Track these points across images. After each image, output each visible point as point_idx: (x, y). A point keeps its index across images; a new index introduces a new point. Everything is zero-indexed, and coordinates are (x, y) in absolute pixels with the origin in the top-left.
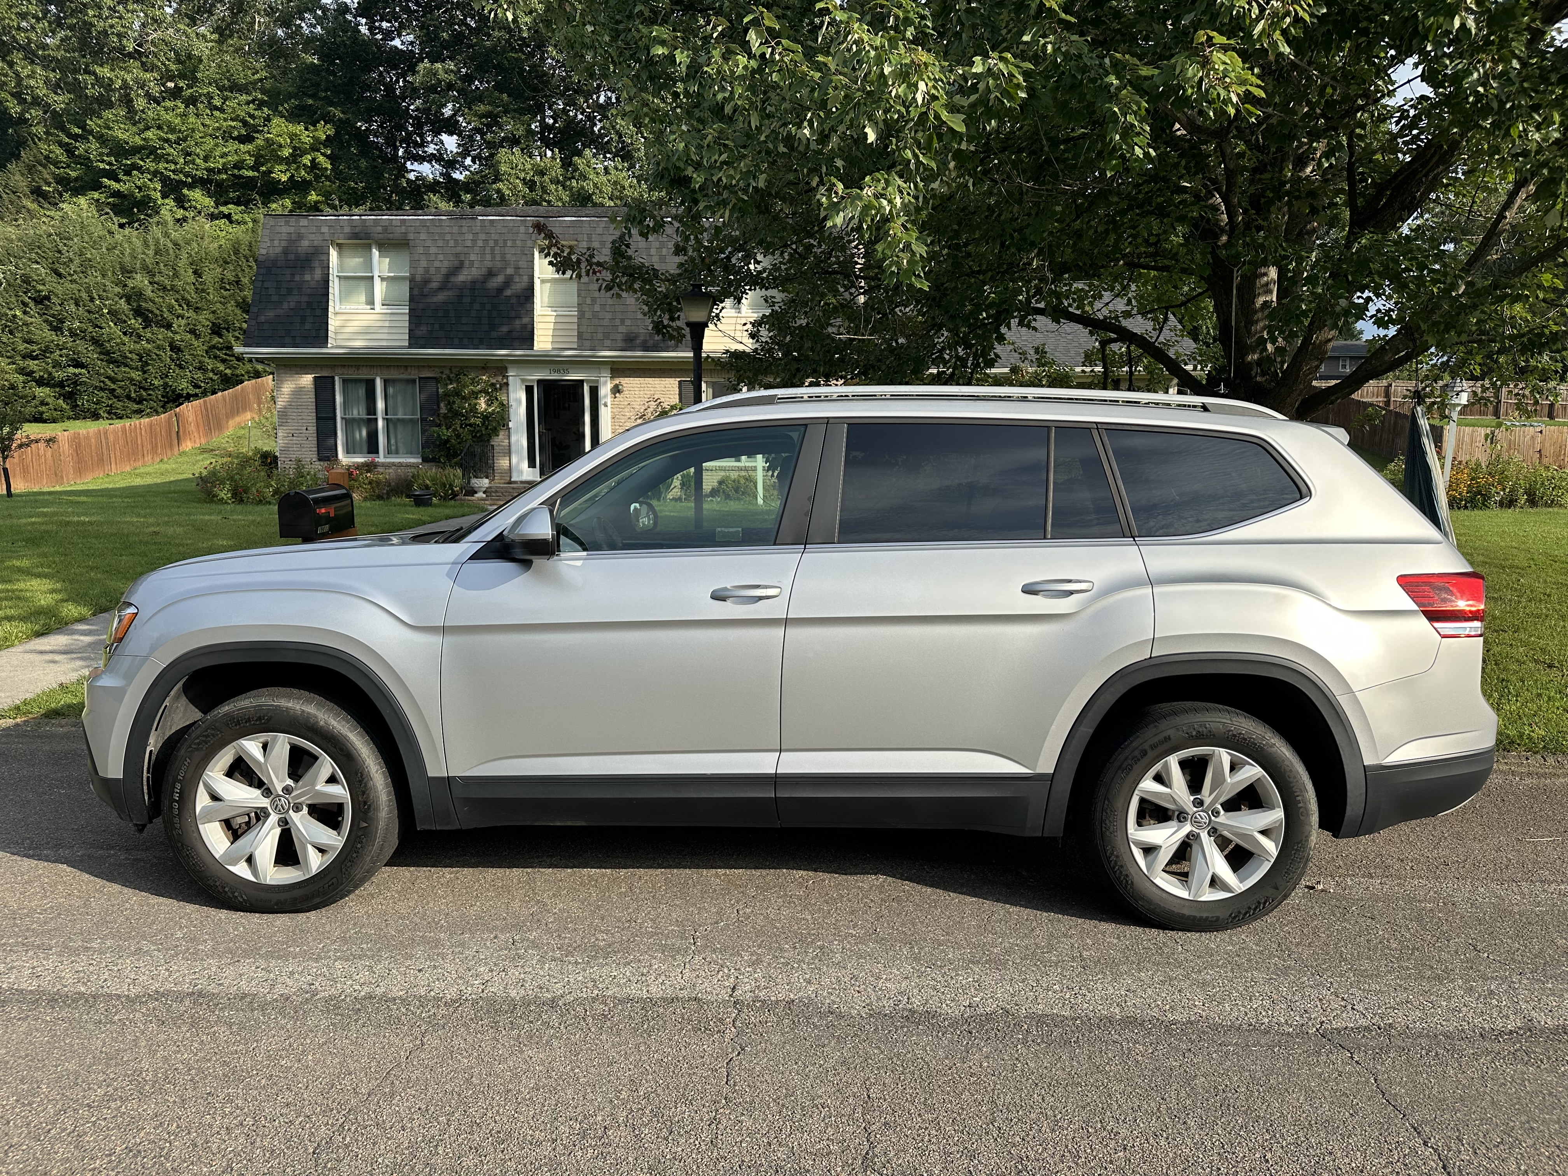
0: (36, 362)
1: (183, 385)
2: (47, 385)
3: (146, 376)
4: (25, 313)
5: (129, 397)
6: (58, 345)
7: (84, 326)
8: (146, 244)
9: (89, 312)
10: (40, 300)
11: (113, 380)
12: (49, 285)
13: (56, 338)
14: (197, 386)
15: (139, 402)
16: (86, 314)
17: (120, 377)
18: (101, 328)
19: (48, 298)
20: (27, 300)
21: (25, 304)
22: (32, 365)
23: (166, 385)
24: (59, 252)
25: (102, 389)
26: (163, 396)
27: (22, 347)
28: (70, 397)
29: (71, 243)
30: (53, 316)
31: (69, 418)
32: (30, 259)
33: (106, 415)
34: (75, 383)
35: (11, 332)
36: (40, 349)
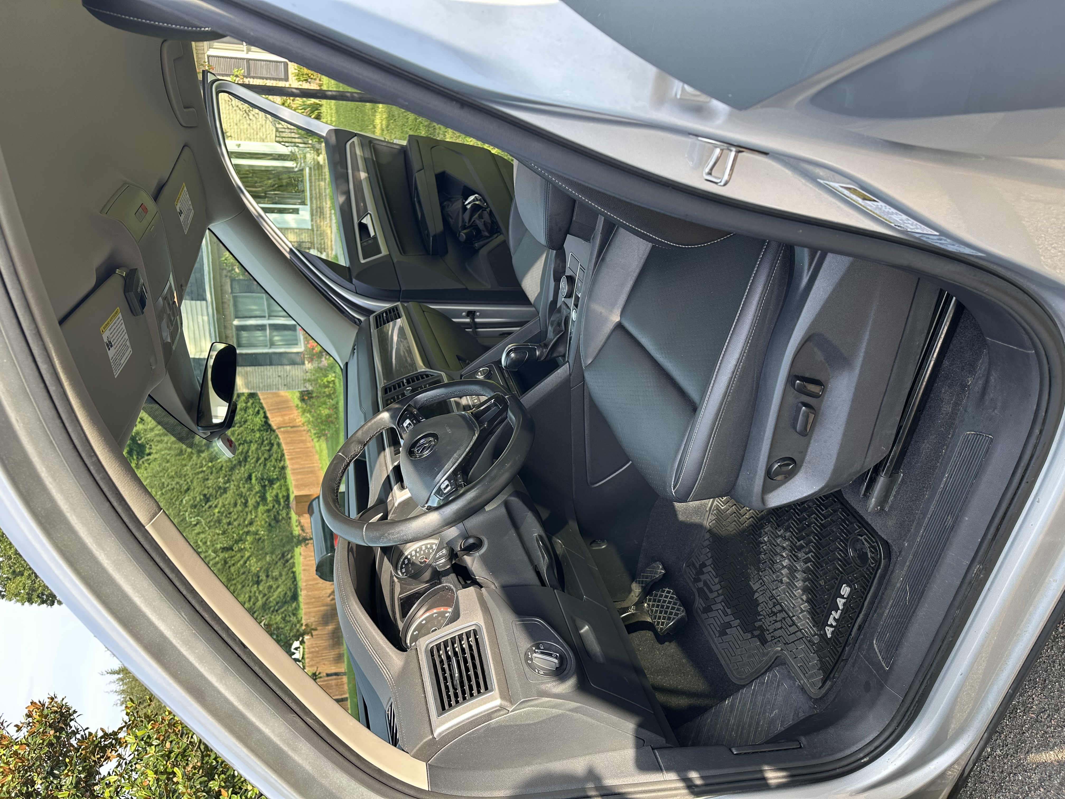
0: (249, 500)
1: (259, 420)
2: (264, 494)
3: (254, 441)
4: (216, 506)
5: (269, 450)
6: (237, 490)
7: (222, 476)
8: (160, 442)
9: (211, 473)
10: (207, 499)
11: (258, 459)
12: (196, 493)
13: (231, 491)
14: (258, 412)
15: (272, 445)
16: (213, 474)
17: (256, 456)
18: (222, 466)
19: (205, 495)
20: (207, 506)
21: (210, 507)
22: (251, 502)
23: (259, 430)
24: (173, 489)
25: (265, 465)
26: (267, 431)
27: (239, 508)
28: (271, 482)
29: (166, 484)
30: (217, 492)
31: (285, 482)
32: (180, 504)
33: (282, 463)
34: (262, 479)
35: (230, 513)
36: (240, 498)
